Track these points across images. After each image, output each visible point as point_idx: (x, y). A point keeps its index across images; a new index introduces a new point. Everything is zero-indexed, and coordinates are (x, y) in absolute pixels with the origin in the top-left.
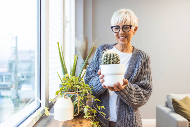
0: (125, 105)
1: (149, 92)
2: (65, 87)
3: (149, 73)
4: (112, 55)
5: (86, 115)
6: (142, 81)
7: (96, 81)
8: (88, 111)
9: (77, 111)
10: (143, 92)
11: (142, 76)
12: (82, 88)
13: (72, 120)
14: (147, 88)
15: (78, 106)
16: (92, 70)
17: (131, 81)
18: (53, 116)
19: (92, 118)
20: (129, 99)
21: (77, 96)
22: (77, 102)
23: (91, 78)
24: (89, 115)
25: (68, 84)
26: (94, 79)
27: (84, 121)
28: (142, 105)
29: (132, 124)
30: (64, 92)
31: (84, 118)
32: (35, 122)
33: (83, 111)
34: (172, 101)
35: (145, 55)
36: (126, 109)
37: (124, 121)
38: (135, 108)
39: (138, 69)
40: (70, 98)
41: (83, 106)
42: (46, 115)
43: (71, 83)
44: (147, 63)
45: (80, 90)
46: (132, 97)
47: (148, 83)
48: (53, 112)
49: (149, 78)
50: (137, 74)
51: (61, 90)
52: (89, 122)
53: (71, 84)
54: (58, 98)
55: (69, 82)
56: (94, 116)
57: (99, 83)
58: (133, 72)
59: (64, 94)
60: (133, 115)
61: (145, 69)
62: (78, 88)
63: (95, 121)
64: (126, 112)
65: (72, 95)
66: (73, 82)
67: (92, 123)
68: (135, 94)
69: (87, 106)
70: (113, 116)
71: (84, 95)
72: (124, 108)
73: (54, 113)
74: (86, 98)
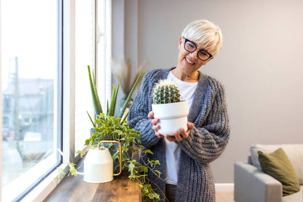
0: (190, 160)
1: (226, 139)
2: (100, 133)
3: (224, 111)
4: (169, 89)
5: (132, 174)
6: (215, 124)
7: (144, 128)
8: (135, 169)
9: (118, 168)
10: (216, 140)
11: (214, 116)
12: (125, 133)
13: (111, 182)
14: (222, 133)
15: (120, 162)
16: (138, 109)
17: (197, 124)
18: (82, 177)
19: (141, 179)
20: (194, 150)
21: (117, 146)
22: (119, 155)
23: (136, 122)
24: (136, 174)
25: (104, 128)
26: (141, 124)
27: (129, 183)
28: (215, 159)
29: (201, 187)
30: (97, 140)
31: (129, 179)
32: (55, 186)
33: (128, 168)
34: (257, 155)
35: (217, 85)
36: (191, 166)
37: (188, 184)
38: (205, 163)
39: (207, 106)
40: (107, 149)
41: (128, 162)
42: (72, 174)
43: (108, 126)
44: (220, 96)
45: (123, 137)
46: (198, 147)
47: (223, 125)
48: (82, 170)
49: (223, 118)
50: (206, 113)
51: (94, 138)
52: (137, 184)
53: (108, 129)
54: (90, 149)
55: (106, 126)
56: (144, 176)
57: (149, 130)
58: (200, 111)
59: (99, 143)
60: (201, 174)
61: (218, 105)
62: (119, 134)
63: (145, 184)
64: (191, 170)
65: (111, 145)
66: (112, 126)
67: (141, 186)
68: (203, 143)
69: (134, 161)
70: (172, 177)
71: (129, 145)
72: (188, 164)
73: (83, 172)
74: (132, 149)
